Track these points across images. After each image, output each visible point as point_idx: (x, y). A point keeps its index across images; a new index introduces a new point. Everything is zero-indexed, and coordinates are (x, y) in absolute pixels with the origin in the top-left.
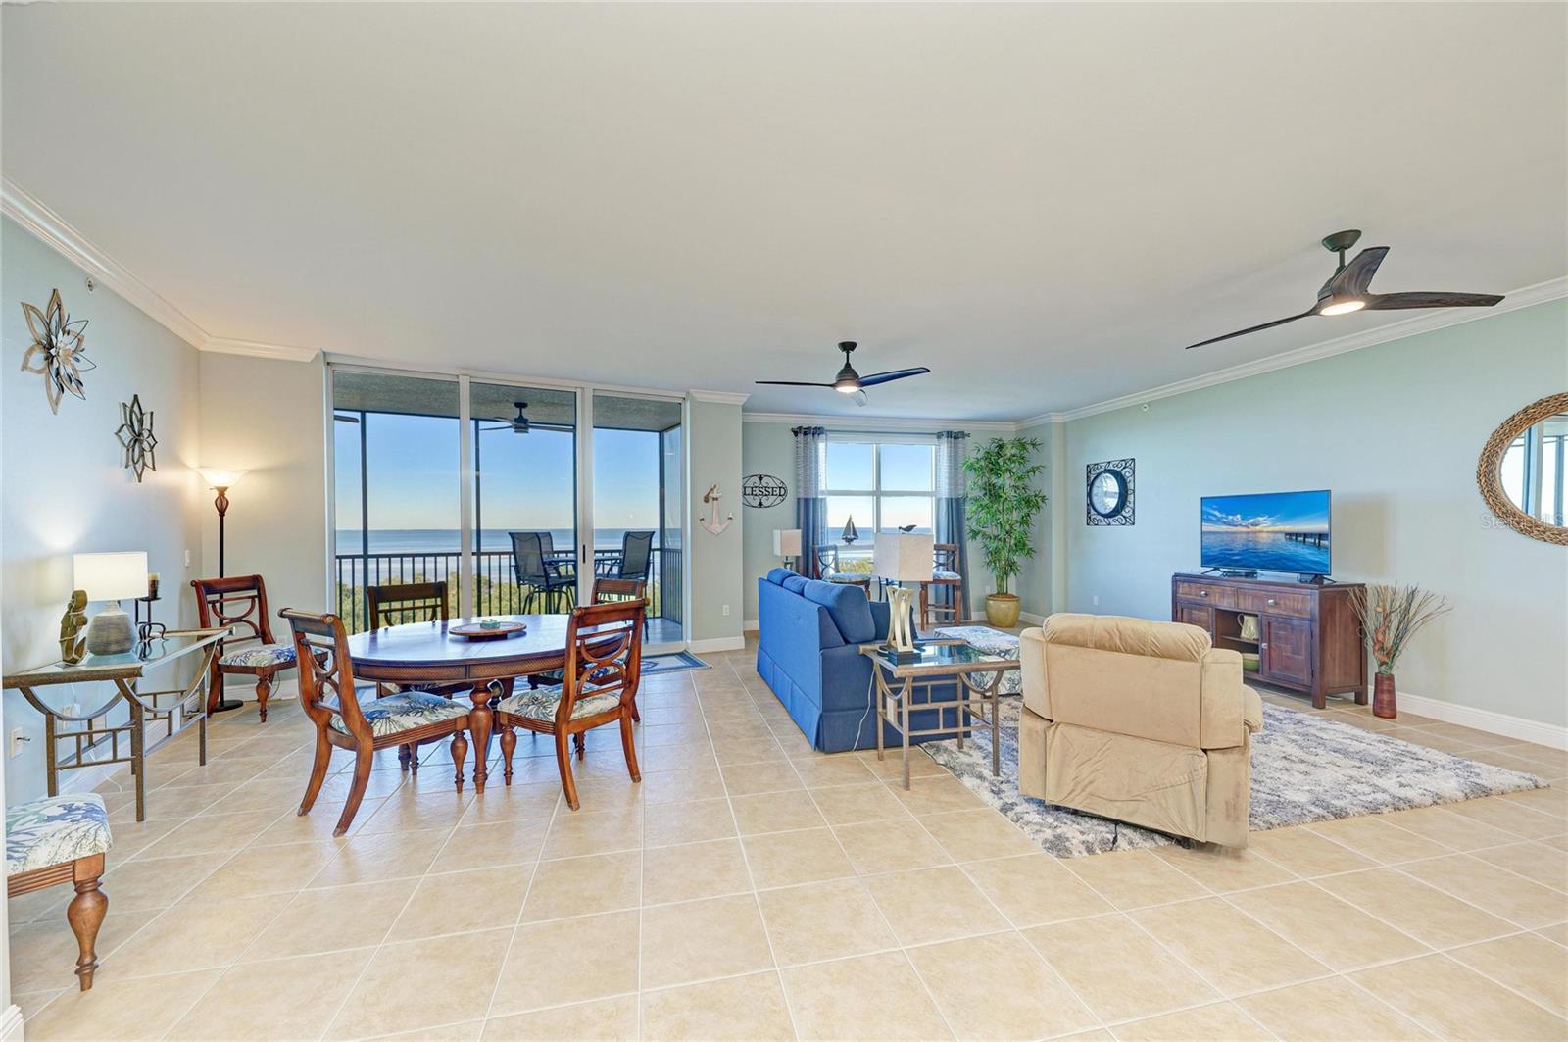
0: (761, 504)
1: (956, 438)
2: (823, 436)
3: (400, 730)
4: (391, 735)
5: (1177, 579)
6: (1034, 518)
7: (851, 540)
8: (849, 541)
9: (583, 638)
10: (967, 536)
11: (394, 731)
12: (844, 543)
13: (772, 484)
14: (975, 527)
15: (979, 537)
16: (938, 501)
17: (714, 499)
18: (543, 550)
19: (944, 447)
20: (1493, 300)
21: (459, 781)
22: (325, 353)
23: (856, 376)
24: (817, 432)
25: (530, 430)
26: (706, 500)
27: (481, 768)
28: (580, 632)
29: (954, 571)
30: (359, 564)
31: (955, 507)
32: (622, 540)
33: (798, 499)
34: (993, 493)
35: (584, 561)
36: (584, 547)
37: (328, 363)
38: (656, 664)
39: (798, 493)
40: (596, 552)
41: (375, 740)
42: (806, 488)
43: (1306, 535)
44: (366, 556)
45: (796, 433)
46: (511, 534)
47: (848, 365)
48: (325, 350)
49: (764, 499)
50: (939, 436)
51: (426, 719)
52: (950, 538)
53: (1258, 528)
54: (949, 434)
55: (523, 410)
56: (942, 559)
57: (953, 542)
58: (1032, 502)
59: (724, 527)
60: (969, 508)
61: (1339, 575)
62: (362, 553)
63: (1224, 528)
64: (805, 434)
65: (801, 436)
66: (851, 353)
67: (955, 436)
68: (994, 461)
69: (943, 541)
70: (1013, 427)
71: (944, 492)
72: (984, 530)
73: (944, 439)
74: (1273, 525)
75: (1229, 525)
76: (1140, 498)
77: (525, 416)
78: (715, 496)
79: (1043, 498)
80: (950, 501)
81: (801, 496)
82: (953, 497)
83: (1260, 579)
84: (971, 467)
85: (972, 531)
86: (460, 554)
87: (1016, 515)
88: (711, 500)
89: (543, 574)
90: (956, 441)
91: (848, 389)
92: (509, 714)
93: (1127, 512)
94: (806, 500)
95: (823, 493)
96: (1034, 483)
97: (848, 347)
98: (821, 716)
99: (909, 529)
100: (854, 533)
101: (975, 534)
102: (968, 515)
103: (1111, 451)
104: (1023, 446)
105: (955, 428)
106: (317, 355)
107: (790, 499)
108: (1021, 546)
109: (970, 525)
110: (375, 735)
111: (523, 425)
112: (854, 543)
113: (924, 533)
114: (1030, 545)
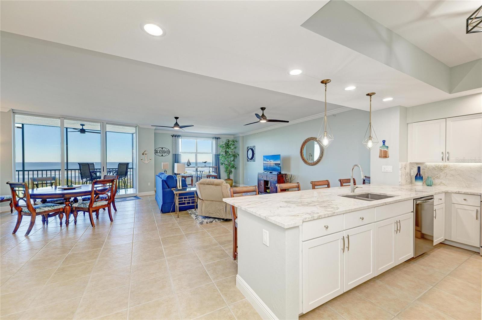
0: (162, 155)
1: (217, 139)
2: (180, 137)
3: (44, 211)
4: (41, 212)
5: (259, 174)
6: (236, 160)
7: (189, 165)
8: (188, 165)
9: (96, 187)
10: (220, 164)
11: (42, 211)
12: (187, 166)
13: (165, 150)
15: (223, 164)
16: (213, 155)
17: (145, 154)
18: (90, 168)
19: (214, 141)
20: (288, 122)
21: (61, 224)
22: (12, 110)
23: (178, 125)
24: (179, 136)
25: (86, 133)
26: (143, 154)
27: (67, 220)
28: (95, 186)
29: (217, 173)
30: (21, 173)
31: (217, 156)
32: (118, 165)
33: (173, 154)
34: (226, 152)
35: (103, 171)
36: (103, 167)
37: (13, 112)
38: (126, 199)
39: (173, 152)
40: (107, 169)
41: (37, 213)
42: (175, 151)
43: (277, 164)
44: (24, 171)
45: (173, 136)
46: (79, 163)
47: (177, 122)
48: (12, 109)
49: (163, 154)
51: (51, 208)
52: (216, 165)
53: (271, 162)
54: (215, 138)
55: (83, 126)
56: (214, 170)
58: (235, 156)
59: (149, 161)
60: (220, 157)
61: (283, 172)
62: (22, 170)
63: (266, 162)
64: (175, 136)
65: (174, 137)
66: (177, 120)
67: (217, 138)
68: (227, 145)
69: (214, 165)
70: (232, 137)
71: (214, 152)
73: (214, 139)
74: (273, 162)
75: (267, 161)
76: (256, 155)
77: (84, 128)
78: (145, 153)
79: (238, 155)
80: (216, 155)
81: (174, 153)
83: (273, 174)
84: (221, 147)
86: (60, 170)
87: (232, 159)
88: (144, 154)
89: (90, 175)
91: (177, 128)
92: (76, 207)
93: (254, 159)
94: (175, 155)
95: (180, 153)
96: (236, 151)
97: (177, 118)
98: (162, 205)
99: (205, 162)
100: (190, 163)
102: (220, 159)
103: (251, 144)
104: (234, 142)
105: (217, 136)
106: (10, 110)
107: (171, 154)
108: (233, 167)
109: (221, 161)
110: (37, 212)
111: (83, 131)
112: (190, 166)
113: (209, 163)
114: (235, 166)
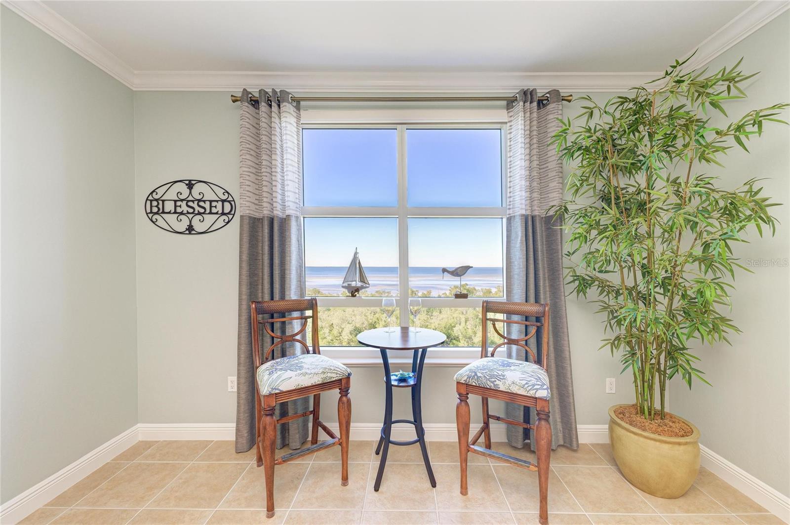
1: (541, 104)
7: (358, 289)
10: (568, 289)
14: (581, 271)
16: (510, 220)
19: (519, 122)
29: (539, 362)
31: (541, 231)
33: (242, 218)
39: (252, 207)
45: (239, 103)
50: (510, 103)
52: (533, 291)
54: (528, 95)
57: (537, 301)
64: (256, 104)
65: (248, 108)
67: (540, 101)
69: (518, 296)
71: (520, 204)
72: (601, 276)
73: (519, 107)
80: (530, 222)
81: (259, 213)
82: (536, 213)
85: (576, 278)
90: (543, 111)
94: (268, 221)
100: (363, 277)
101: (584, 284)
102: (567, 247)
105: (542, 85)
114: (719, 311)
